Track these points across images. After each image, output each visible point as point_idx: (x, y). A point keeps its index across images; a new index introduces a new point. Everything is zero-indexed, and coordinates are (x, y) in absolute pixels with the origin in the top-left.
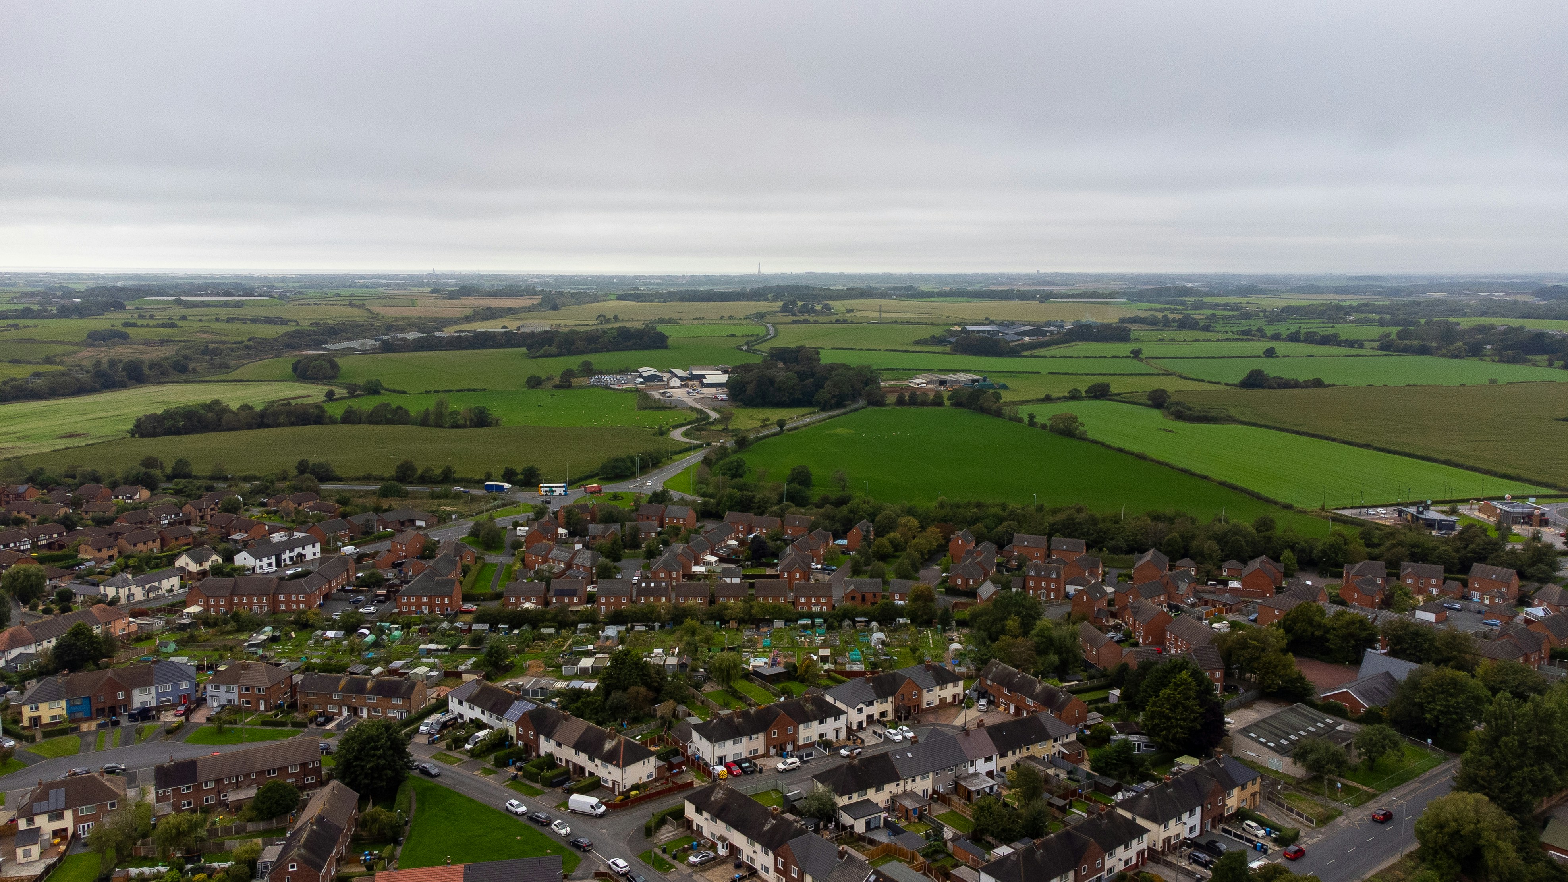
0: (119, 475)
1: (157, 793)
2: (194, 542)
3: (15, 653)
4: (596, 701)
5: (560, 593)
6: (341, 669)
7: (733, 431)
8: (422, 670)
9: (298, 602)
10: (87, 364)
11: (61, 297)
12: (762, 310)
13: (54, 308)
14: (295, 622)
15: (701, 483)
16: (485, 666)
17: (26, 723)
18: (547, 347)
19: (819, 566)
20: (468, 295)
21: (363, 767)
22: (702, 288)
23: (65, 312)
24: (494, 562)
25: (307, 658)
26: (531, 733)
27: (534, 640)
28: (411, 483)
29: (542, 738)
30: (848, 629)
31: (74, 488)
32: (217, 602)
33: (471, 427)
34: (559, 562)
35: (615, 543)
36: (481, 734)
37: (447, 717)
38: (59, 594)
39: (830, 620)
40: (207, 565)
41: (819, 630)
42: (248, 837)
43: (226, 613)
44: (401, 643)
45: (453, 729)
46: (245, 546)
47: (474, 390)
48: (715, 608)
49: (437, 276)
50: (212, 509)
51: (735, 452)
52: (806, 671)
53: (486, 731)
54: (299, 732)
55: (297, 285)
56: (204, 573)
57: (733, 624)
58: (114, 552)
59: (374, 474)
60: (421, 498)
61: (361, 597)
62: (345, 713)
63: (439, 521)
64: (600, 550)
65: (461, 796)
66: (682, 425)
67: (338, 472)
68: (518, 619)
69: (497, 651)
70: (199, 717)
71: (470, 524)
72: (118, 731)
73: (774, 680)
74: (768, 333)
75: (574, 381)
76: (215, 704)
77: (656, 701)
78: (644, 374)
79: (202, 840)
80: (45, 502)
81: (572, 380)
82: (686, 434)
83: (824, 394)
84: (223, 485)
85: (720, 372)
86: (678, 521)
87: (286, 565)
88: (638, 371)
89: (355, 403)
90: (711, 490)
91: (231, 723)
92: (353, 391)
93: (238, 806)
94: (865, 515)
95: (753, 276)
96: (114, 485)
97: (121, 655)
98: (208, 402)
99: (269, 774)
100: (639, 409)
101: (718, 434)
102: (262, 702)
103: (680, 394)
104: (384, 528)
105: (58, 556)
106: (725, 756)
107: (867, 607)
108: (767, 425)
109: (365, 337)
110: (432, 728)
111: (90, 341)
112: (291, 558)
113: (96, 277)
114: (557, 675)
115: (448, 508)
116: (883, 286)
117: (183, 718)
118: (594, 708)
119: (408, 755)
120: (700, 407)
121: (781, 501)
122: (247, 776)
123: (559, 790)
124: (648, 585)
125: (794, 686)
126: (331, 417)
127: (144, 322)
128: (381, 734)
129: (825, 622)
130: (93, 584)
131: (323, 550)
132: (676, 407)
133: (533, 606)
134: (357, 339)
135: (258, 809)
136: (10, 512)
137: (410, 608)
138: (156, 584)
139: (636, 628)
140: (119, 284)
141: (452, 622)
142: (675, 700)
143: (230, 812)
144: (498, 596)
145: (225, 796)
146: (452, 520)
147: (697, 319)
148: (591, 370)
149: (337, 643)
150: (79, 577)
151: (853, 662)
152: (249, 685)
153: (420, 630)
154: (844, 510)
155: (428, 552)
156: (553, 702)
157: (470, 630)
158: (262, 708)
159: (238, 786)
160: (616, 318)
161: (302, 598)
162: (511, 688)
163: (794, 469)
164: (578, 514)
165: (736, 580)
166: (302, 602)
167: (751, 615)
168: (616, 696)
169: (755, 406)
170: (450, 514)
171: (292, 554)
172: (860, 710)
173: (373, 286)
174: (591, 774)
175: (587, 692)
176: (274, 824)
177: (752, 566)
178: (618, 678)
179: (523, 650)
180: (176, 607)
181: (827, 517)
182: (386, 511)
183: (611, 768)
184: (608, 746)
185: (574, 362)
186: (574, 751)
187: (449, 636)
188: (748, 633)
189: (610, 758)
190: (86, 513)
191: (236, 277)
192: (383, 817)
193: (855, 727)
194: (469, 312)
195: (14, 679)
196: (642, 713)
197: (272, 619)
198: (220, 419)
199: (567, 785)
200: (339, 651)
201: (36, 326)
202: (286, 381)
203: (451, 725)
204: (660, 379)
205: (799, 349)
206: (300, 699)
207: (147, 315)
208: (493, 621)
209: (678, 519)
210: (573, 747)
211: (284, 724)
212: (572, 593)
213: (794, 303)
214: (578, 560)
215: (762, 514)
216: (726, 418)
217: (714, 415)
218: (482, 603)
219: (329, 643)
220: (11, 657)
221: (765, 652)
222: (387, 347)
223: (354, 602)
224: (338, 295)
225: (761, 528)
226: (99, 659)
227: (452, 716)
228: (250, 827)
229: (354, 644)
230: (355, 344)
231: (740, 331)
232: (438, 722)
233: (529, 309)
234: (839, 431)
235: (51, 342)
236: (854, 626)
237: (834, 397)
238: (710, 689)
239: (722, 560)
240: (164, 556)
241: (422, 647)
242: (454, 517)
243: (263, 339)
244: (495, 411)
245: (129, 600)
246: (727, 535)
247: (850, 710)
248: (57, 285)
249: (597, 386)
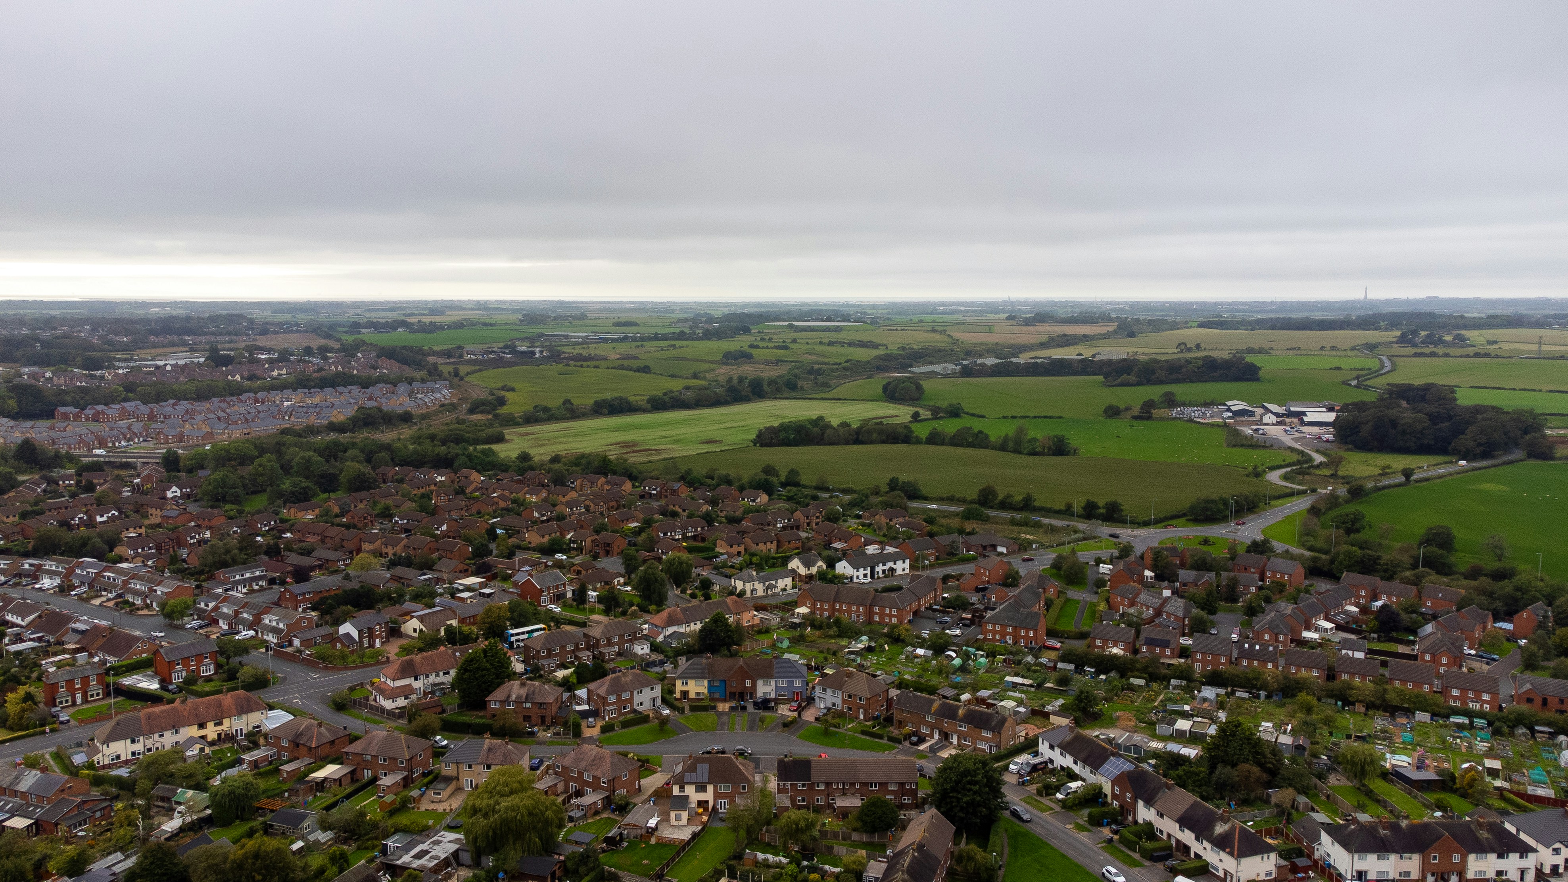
0: (745, 480)
1: (778, 784)
2: (803, 547)
3: (671, 630)
4: (1201, 772)
5: (1151, 642)
6: (932, 691)
7: (1343, 477)
8: (1009, 704)
9: (891, 616)
10: (722, 379)
11: (705, 322)
12: (1374, 341)
13: (701, 332)
14: (888, 635)
15: (1308, 534)
16: (1073, 710)
17: (678, 695)
18: (1125, 376)
19: (1473, 652)
20: (1043, 322)
21: (958, 800)
22: (1294, 316)
23: (708, 335)
24: (1077, 598)
25: (899, 673)
26: (1128, 795)
27: (1123, 690)
28: (992, 507)
29: (1141, 804)
30: (1523, 738)
31: (713, 488)
32: (822, 606)
33: (1049, 455)
34: (1148, 607)
35: (1209, 594)
36: (1074, 785)
37: (1037, 760)
38: (702, 582)
39: (1497, 724)
40: (814, 570)
41: (1482, 733)
42: (852, 846)
43: (829, 618)
44: (987, 671)
45: (1043, 774)
46: (844, 555)
47: (1050, 417)
48: (1336, 684)
49: (1013, 303)
50: (817, 517)
51: (1347, 502)
52: (1471, 786)
53: (1079, 783)
54: (895, 748)
55: (885, 311)
56: (810, 577)
57: (1360, 708)
58: (742, 549)
59: (958, 496)
60: (1002, 524)
61: (948, 619)
62: (936, 736)
63: (1019, 549)
64: (1192, 599)
65: (1053, 849)
66: (1280, 467)
67: (924, 491)
68: (1105, 664)
69: (1087, 697)
70: (809, 715)
71: (1051, 556)
72: (745, 715)
73: (1423, 787)
74: (1382, 366)
75: (1155, 412)
76: (822, 706)
77: (1270, 785)
78: (1234, 408)
79: (814, 839)
80: (692, 498)
81: (1153, 411)
82: (1285, 477)
83: (1466, 440)
84: (825, 495)
85: (1324, 410)
86: (1282, 577)
87: (878, 578)
88: (1225, 405)
89: (937, 425)
90: (1320, 544)
91: (835, 726)
92: (936, 413)
93: (844, 813)
94: (1538, 595)
95: (1359, 302)
96: (742, 489)
97: (747, 644)
98: (814, 418)
99: (871, 787)
100: (1228, 446)
101: (1325, 480)
102: (862, 711)
103: (1275, 432)
104: (968, 551)
105: (702, 547)
106: (1366, 872)
107: (1552, 715)
108: (1387, 474)
109: (946, 362)
110: (1021, 768)
111: (725, 360)
112: (884, 571)
113: (728, 305)
114: (1150, 732)
115: (1028, 537)
116: (1538, 313)
117: (796, 714)
118: (1198, 780)
119: (1003, 795)
120: (1301, 448)
121: (1415, 566)
122: (852, 784)
123: (1160, 866)
124: (1252, 646)
125: (1453, 800)
126: (917, 437)
127: (764, 344)
128: (978, 769)
129: (1490, 724)
130: (726, 576)
131: (912, 567)
132: (1272, 446)
133: (1122, 652)
134: (939, 363)
135: (862, 821)
136: (667, 505)
137: (994, 636)
138: (773, 582)
139: (1238, 694)
140: (746, 311)
141: (1036, 657)
142: (1296, 789)
143: (837, 816)
144: (1083, 636)
145: (833, 799)
146: (1032, 549)
147: (1292, 349)
148: (1173, 401)
149: (926, 661)
150: (716, 568)
151: (1536, 783)
152: (852, 692)
153: (1005, 661)
154: (1507, 587)
155: (1010, 580)
156: (1149, 764)
157: (1055, 668)
158: (862, 717)
159: (844, 793)
160: (1198, 346)
161: (894, 612)
162: (1102, 740)
163: (1431, 529)
164: (1167, 557)
165: (1360, 655)
166: (894, 616)
167: (1384, 700)
168: (1222, 771)
169: (1370, 450)
170: (1030, 543)
171: (884, 568)
172: (1557, 851)
173: (952, 313)
174: (1197, 856)
175: (1185, 759)
176: (876, 839)
177: (1379, 639)
178: (1226, 751)
179: (1112, 699)
180: (788, 606)
181: (1483, 592)
182: (969, 534)
183: (1223, 855)
184: (1220, 829)
185: (1155, 392)
186: (1177, 825)
187: (1035, 671)
188: (1380, 722)
189: (1222, 843)
190: (721, 511)
191: (835, 304)
192: (978, 857)
193: (1547, 870)
194: (1044, 338)
195: (670, 654)
196: (1253, 795)
197: (867, 628)
198: (823, 434)
199: (1171, 862)
200: (928, 670)
201: (687, 347)
202: (877, 400)
203: (1042, 769)
204: (1252, 414)
205: (1428, 387)
206: (896, 716)
207: (767, 338)
208: (1080, 662)
209: (1282, 574)
210: (1177, 821)
211: (880, 737)
212: (1165, 644)
213: (1415, 333)
214: (1168, 608)
215: (1390, 578)
216: (1334, 462)
217: (1318, 458)
218: (1066, 641)
219: (919, 660)
220: (668, 633)
221: (1406, 749)
222: (967, 372)
223: (941, 622)
224: (921, 321)
225: (1389, 596)
226: (731, 646)
227: (1042, 760)
228: (855, 836)
229: (943, 665)
230: (938, 368)
231: (1345, 363)
232: (1028, 764)
233: (1105, 336)
234: (1488, 486)
235: (697, 360)
236: (1533, 736)
237: (1480, 445)
238: (1336, 782)
239: (1339, 627)
240: (779, 557)
241: (1008, 678)
242: (1034, 546)
243: (858, 361)
244: (1074, 440)
245: (752, 594)
246: (1346, 600)
247: (1540, 847)
248: (702, 312)
249: (1180, 419)
